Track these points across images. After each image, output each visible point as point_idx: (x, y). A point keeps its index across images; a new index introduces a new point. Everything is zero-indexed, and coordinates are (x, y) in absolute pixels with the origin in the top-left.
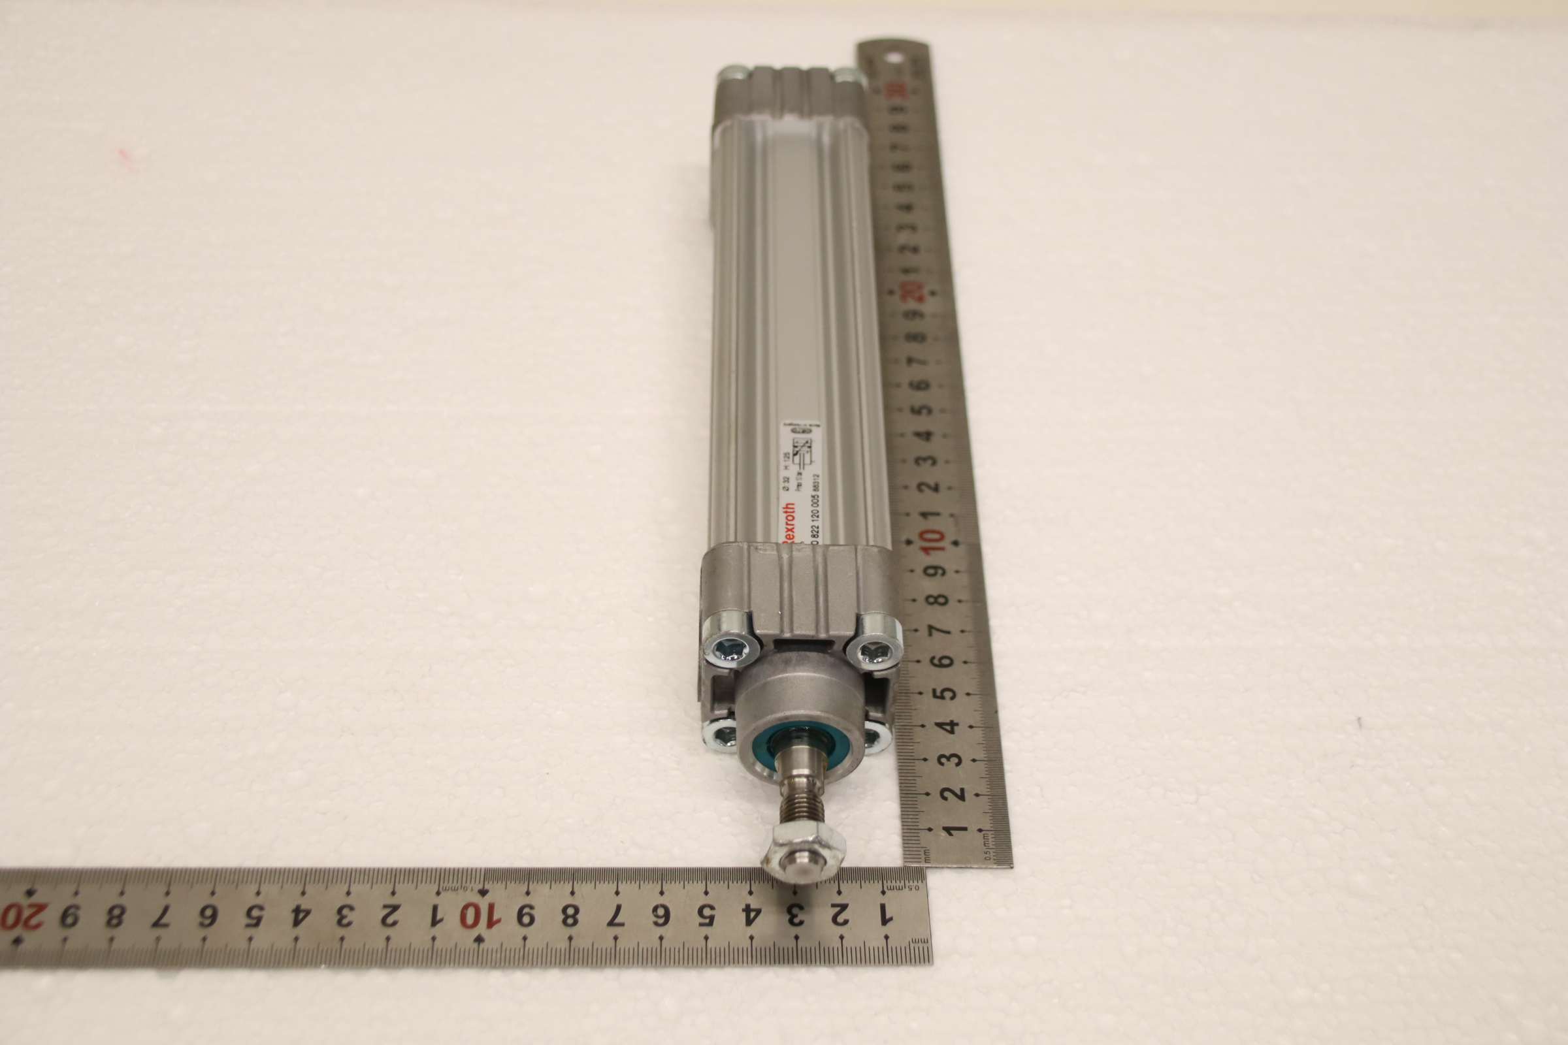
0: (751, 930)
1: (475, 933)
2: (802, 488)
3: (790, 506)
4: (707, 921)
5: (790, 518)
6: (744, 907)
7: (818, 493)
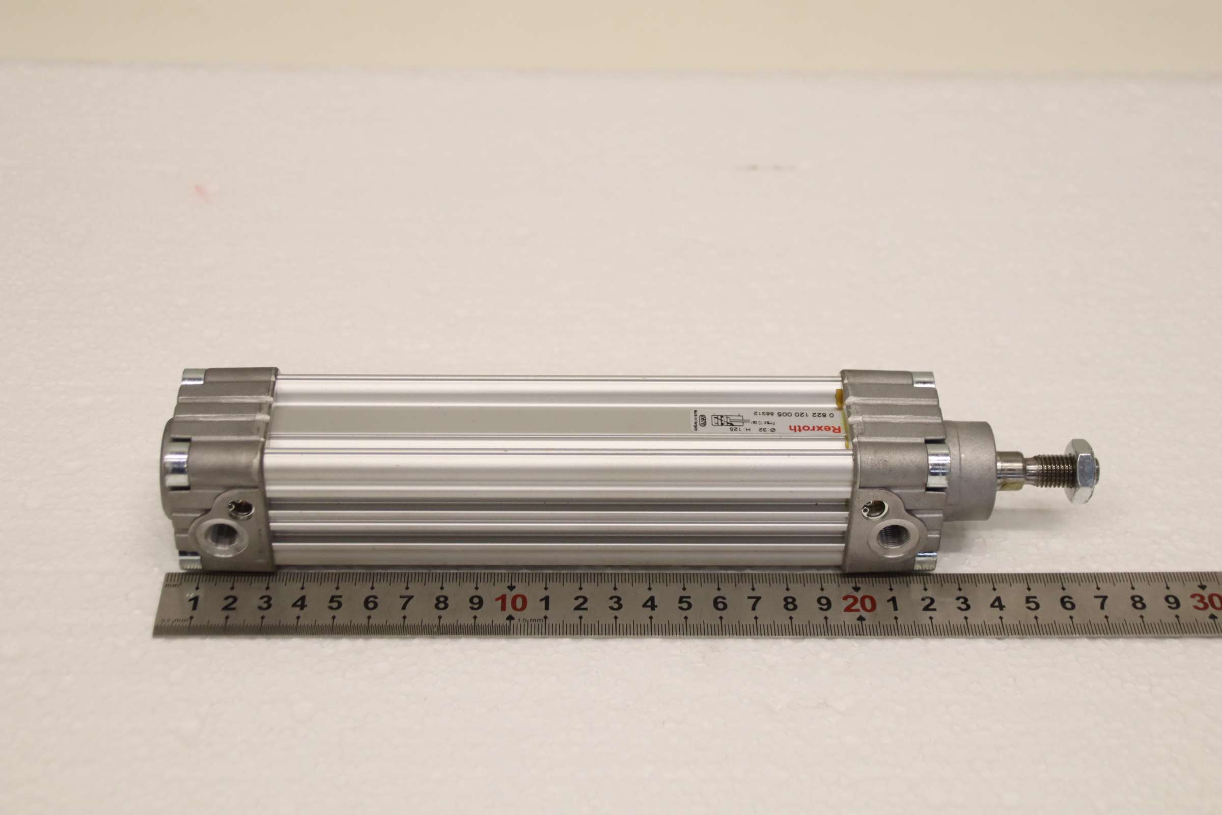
0: (303, 593)
1: (515, 592)
4: (335, 599)
6: (305, 609)
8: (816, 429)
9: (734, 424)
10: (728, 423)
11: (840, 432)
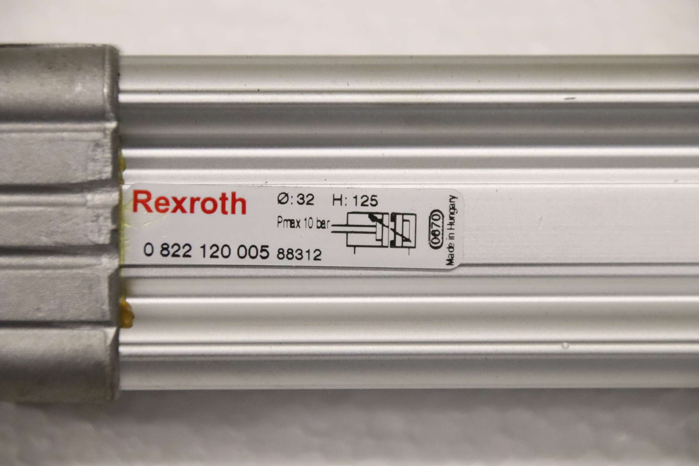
2: (286, 228)
3: (239, 205)
5: (209, 206)
7: (273, 260)
8: (186, 205)
9: (366, 220)
10: (381, 221)
11: (136, 193)
